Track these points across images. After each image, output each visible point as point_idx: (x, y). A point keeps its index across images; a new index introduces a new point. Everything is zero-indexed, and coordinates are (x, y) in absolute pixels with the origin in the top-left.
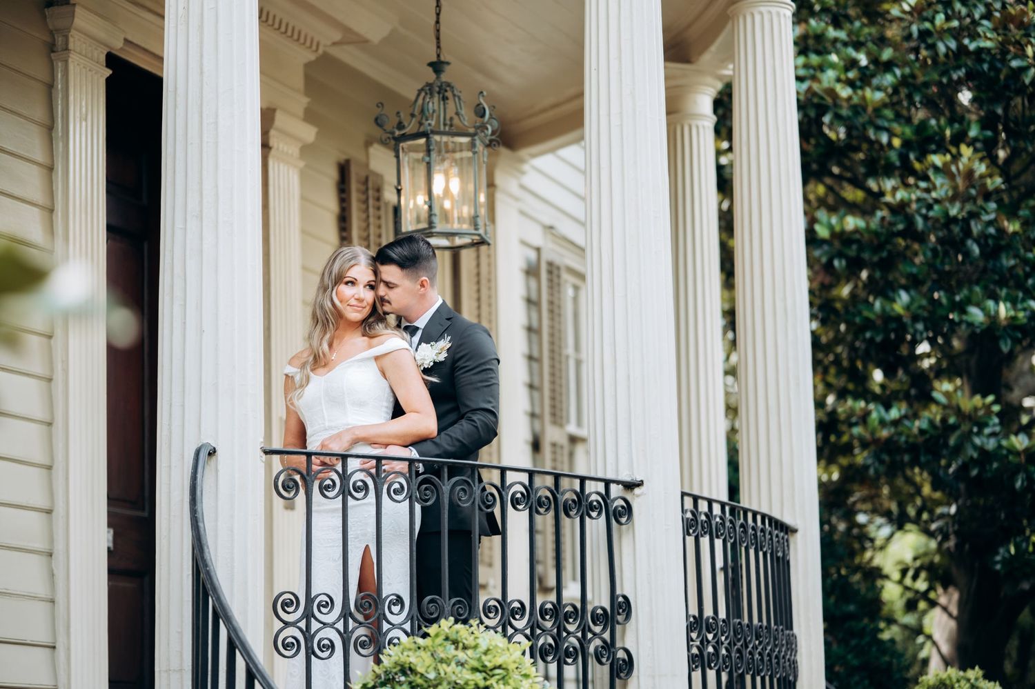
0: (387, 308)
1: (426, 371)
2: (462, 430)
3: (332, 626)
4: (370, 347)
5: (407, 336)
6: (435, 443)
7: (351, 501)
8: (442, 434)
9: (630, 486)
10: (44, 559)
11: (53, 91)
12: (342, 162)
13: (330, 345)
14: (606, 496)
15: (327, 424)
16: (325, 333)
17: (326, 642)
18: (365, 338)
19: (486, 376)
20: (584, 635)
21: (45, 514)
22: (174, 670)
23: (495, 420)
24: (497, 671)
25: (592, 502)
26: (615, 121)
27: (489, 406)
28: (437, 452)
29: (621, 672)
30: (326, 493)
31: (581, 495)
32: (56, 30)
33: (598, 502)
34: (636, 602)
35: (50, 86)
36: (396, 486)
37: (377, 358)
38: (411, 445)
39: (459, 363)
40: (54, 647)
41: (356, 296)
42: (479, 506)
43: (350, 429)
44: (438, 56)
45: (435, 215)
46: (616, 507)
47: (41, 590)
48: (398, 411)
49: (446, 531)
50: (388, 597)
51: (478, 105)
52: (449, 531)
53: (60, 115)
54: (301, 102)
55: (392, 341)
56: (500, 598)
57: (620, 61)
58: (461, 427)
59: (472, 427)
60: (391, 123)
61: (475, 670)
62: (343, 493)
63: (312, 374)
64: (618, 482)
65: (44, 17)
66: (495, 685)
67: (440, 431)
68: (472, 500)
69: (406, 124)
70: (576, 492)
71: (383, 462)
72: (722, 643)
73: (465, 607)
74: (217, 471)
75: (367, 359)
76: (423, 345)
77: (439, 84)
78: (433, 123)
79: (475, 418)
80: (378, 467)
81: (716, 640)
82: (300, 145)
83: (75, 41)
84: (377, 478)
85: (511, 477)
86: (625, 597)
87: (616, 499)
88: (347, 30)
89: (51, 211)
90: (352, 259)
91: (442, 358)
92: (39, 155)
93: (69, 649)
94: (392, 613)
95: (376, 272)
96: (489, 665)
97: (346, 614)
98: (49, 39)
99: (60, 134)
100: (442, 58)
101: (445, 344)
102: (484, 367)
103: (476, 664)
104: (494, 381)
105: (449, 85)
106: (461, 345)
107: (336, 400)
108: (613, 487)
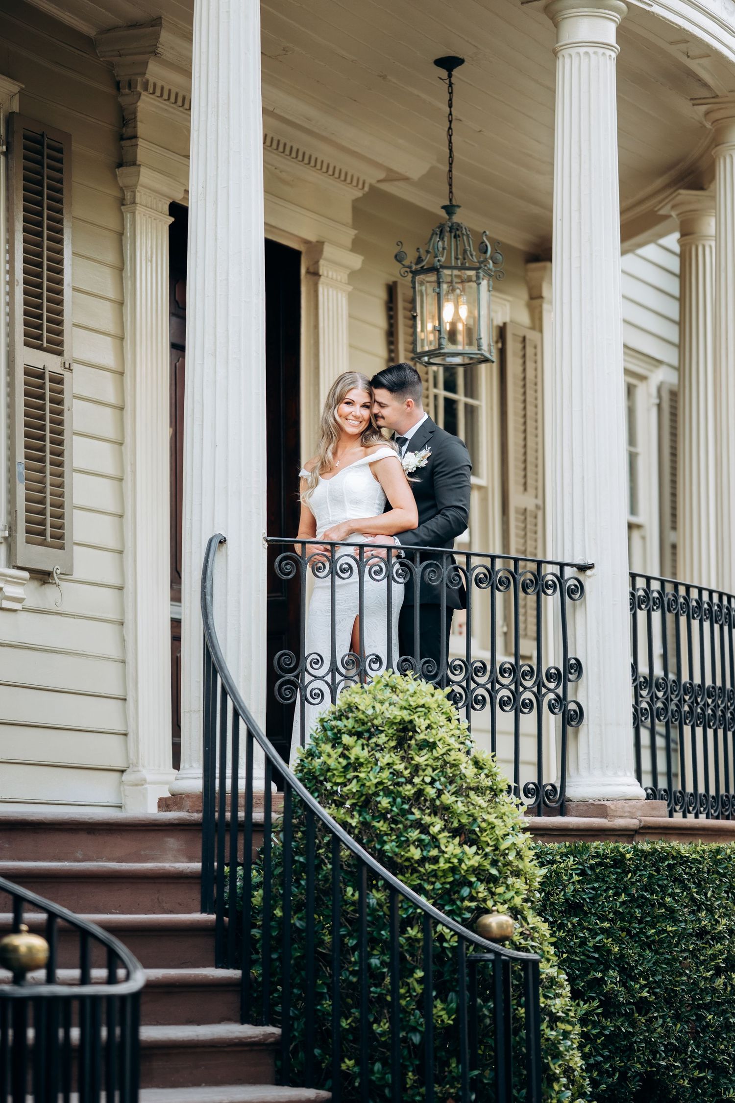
0: (381, 422)
1: (410, 475)
2: (437, 523)
3: (322, 678)
4: (366, 455)
5: (397, 447)
6: (414, 533)
7: (338, 581)
8: (421, 526)
9: (583, 568)
10: (116, 627)
11: (123, 238)
12: (391, 283)
13: (335, 454)
14: (560, 578)
15: (331, 518)
16: (330, 444)
17: (317, 691)
18: (363, 448)
19: (459, 480)
20: (539, 690)
21: (116, 590)
22: (194, 711)
23: (465, 515)
24: (419, 709)
25: (547, 582)
26: (575, 264)
27: (460, 504)
28: (416, 541)
29: (572, 721)
30: (318, 574)
31: (538, 575)
32: (125, 187)
33: (552, 581)
34: (587, 664)
35: (121, 235)
36: (377, 568)
37: (371, 464)
38: (395, 535)
39: (437, 469)
40: (125, 700)
41: (353, 413)
42: (447, 584)
43: (346, 522)
44: (451, 200)
45: (444, 338)
46: (569, 586)
47: (114, 652)
48: (388, 507)
49: (418, 605)
50: (369, 656)
51: (482, 243)
52: (421, 605)
53: (129, 256)
54: (348, 235)
55: (384, 451)
56: (465, 659)
57: (580, 213)
58: (436, 521)
59: (447, 522)
60: (410, 259)
61: (402, 708)
62: (332, 573)
63: (320, 478)
64: (572, 565)
65: (115, 176)
66: (417, 719)
67: (420, 524)
68: (441, 579)
69: (424, 258)
70: (533, 574)
71: (365, 549)
72: (672, 700)
73: (434, 666)
74: (227, 556)
75: (364, 465)
76: (409, 454)
77: (450, 225)
78: (443, 259)
79: (448, 513)
80: (361, 554)
81: (665, 697)
82: (348, 272)
83: (142, 196)
84: (360, 563)
85: (475, 561)
86: (577, 660)
87: (569, 579)
88: (389, 170)
89: (122, 339)
90: (351, 383)
91: (423, 464)
92: (111, 293)
93: (137, 701)
94: (372, 669)
95: (371, 395)
96: (413, 704)
97: (334, 669)
98: (119, 195)
99: (129, 274)
100: (454, 203)
101: (426, 453)
102: (458, 472)
103: (404, 704)
104: (465, 484)
105: (458, 225)
106: (439, 454)
107: (337, 500)
108: (566, 569)
